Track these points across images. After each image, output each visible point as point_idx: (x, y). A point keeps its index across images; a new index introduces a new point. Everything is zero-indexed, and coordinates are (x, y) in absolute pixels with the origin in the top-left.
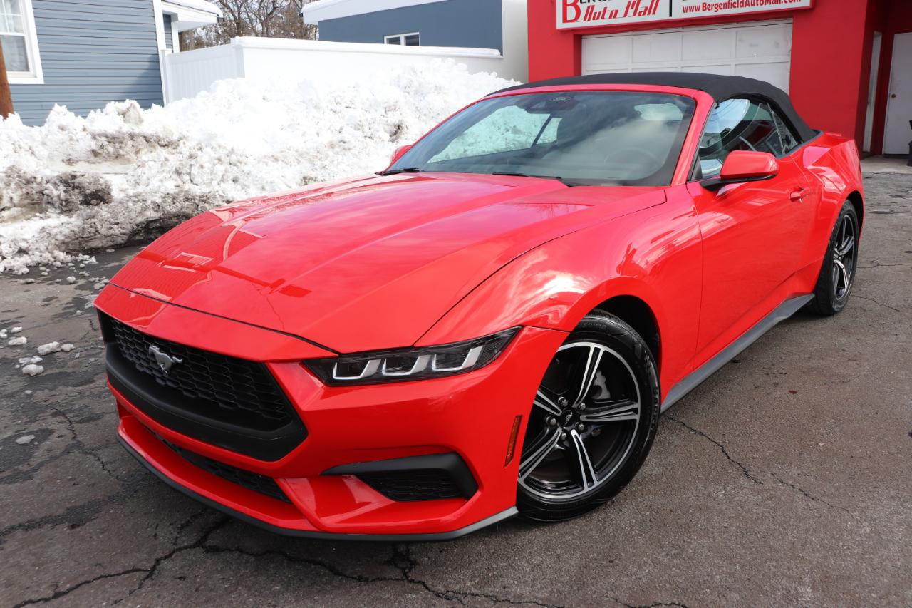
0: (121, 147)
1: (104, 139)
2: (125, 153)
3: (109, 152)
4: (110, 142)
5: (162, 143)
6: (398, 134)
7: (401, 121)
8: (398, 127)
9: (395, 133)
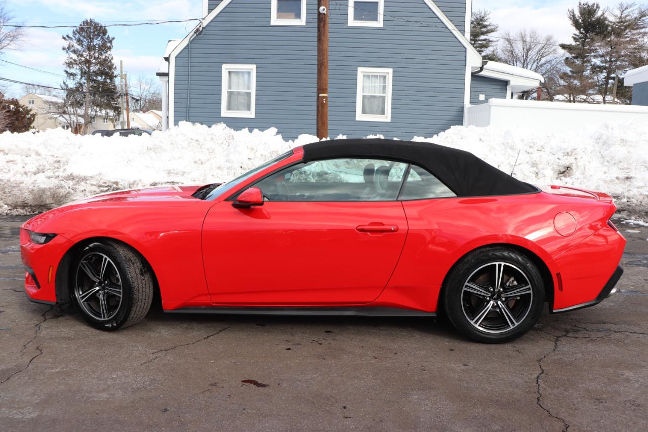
6: (565, 173)
7: (572, 164)
8: (567, 168)
9: (563, 172)
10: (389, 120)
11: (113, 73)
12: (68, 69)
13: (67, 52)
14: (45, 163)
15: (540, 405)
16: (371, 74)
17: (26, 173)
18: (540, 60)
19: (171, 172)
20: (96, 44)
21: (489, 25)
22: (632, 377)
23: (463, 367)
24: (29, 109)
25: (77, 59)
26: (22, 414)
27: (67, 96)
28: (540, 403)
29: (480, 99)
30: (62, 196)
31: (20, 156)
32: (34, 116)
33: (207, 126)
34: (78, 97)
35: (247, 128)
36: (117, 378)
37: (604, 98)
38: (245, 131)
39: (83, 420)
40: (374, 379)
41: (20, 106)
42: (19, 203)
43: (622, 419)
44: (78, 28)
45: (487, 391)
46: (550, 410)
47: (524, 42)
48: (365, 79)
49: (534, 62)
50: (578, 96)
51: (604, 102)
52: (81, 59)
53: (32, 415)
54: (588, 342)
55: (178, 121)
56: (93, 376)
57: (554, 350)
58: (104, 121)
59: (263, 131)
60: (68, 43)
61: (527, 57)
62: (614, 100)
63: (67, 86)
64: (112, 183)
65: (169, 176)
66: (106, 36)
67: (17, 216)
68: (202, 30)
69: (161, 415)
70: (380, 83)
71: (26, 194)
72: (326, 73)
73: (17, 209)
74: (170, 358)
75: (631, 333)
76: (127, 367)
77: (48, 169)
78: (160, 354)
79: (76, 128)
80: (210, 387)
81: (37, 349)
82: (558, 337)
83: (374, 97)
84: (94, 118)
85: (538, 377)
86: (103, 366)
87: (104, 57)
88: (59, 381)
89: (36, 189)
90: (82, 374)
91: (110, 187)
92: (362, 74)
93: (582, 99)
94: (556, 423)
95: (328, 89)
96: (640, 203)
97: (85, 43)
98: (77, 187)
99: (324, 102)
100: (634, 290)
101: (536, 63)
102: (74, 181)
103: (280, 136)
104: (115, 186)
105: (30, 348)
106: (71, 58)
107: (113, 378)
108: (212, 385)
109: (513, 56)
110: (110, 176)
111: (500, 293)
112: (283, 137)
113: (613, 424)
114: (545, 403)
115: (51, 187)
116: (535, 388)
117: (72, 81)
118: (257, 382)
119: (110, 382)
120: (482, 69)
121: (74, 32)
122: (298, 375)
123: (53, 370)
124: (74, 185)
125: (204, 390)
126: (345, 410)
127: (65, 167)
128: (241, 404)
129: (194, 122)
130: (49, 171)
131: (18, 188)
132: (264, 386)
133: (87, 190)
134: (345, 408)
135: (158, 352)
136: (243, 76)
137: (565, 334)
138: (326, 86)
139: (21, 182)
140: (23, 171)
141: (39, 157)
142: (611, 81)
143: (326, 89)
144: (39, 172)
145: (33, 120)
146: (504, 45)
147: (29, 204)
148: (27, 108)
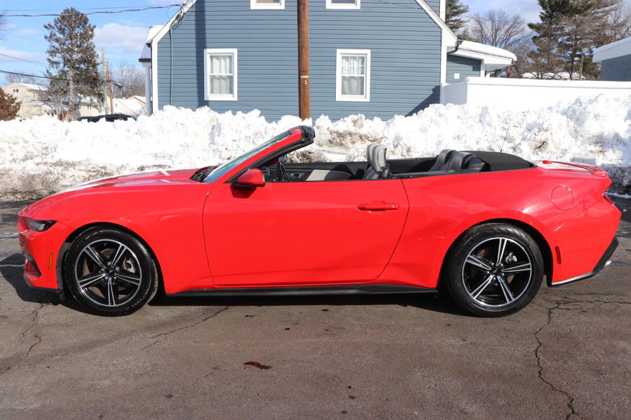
0: (343, 140)
1: (336, 134)
2: (345, 143)
3: (337, 142)
4: (338, 136)
5: (370, 139)
6: (542, 148)
7: (548, 139)
8: (543, 143)
9: (540, 147)
10: (368, 100)
11: (95, 61)
12: (51, 58)
13: (49, 41)
14: (33, 150)
15: (542, 379)
16: (349, 56)
17: (14, 160)
18: (508, 40)
19: (158, 156)
20: (78, 33)
21: (460, 6)
22: (628, 347)
23: (461, 342)
24: (14, 97)
25: (59, 48)
26: (25, 404)
27: (51, 84)
28: (542, 377)
29: (455, 78)
30: (51, 182)
31: (7, 143)
32: (19, 104)
33: (191, 110)
34: (62, 85)
35: (230, 111)
36: (118, 364)
37: (571, 75)
38: (229, 113)
39: (88, 409)
40: (376, 358)
41: (5, 95)
42: (9, 190)
43: (624, 390)
44: (59, 17)
45: (489, 366)
46: (553, 383)
47: (493, 22)
48: (344, 60)
49: (503, 41)
50: (546, 74)
51: (571, 78)
52: (63, 48)
53: (35, 405)
54: (579, 313)
55: (163, 106)
56: (94, 363)
57: (549, 322)
58: (88, 108)
59: (246, 113)
60: (50, 31)
61: (496, 36)
62: (580, 77)
63: (50, 74)
64: (101, 167)
65: (155, 160)
66: (88, 25)
67: (7, 203)
68: (183, 16)
69: (166, 402)
70: (358, 64)
71: (15, 181)
72: (307, 55)
73: (7, 195)
74: (170, 342)
75: (621, 303)
76: (128, 352)
77: (36, 156)
78: (159, 338)
79: (61, 115)
80: (213, 371)
81: (36, 337)
82: (550, 309)
83: (353, 77)
84: (78, 105)
85: (537, 350)
86: (104, 352)
87: (86, 45)
88: (60, 368)
89: (25, 176)
90: (83, 361)
91: (99, 172)
92: (341, 56)
93: (550, 76)
94: (560, 396)
95: (309, 71)
96: (613, 176)
97: (67, 32)
98: (66, 172)
99: (306, 83)
100: (618, 260)
101: (504, 42)
102: (62, 167)
103: (263, 118)
104: (103, 170)
105: (29, 336)
106: (54, 47)
107: (114, 365)
108: (215, 368)
109: (483, 36)
110: (99, 161)
111: (500, 268)
112: (266, 119)
113: (616, 396)
114: (547, 376)
115: (40, 173)
116: (535, 361)
117: (55, 69)
118: (259, 364)
119: (111, 369)
120: (457, 48)
121: (55, 21)
122: (300, 356)
123: (53, 358)
124: (63, 170)
125: (207, 374)
126: (350, 390)
127: (53, 154)
128: (245, 387)
129: (178, 106)
130: (37, 157)
131: (7, 176)
132: (267, 368)
133: (76, 176)
134: (350, 387)
135: (157, 336)
136: (224, 60)
137: (557, 305)
138: (307, 68)
139: (10, 169)
140: (11, 158)
141: (26, 145)
142: (576, 59)
143: (307, 71)
144: (27, 159)
145: (19, 109)
146: (474, 26)
147: (19, 191)
148: (12, 96)
